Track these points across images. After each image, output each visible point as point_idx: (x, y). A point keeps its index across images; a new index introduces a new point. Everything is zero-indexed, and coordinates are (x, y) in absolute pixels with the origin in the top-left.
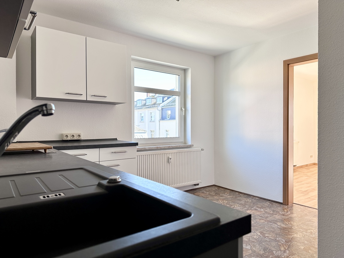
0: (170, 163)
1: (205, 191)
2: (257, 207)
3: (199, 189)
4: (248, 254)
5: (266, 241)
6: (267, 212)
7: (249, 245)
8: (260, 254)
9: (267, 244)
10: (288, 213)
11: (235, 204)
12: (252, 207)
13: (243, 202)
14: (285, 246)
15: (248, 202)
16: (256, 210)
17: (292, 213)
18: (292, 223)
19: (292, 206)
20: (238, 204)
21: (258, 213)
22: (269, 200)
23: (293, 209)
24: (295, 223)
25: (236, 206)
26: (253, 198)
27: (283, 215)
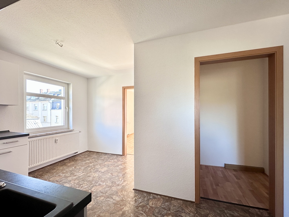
0: (57, 143)
1: (82, 155)
2: (110, 159)
3: (78, 155)
4: (104, 188)
5: (113, 177)
6: (114, 161)
7: (105, 182)
8: (110, 186)
9: (114, 179)
10: (124, 160)
11: (99, 160)
12: (107, 160)
13: (103, 158)
14: (122, 178)
15: (105, 158)
16: (109, 161)
17: (126, 159)
18: (126, 165)
19: (126, 155)
20: (100, 160)
21: (110, 163)
22: (116, 155)
23: (126, 157)
24: (127, 165)
25: (99, 161)
26: (108, 155)
27: (122, 161)
